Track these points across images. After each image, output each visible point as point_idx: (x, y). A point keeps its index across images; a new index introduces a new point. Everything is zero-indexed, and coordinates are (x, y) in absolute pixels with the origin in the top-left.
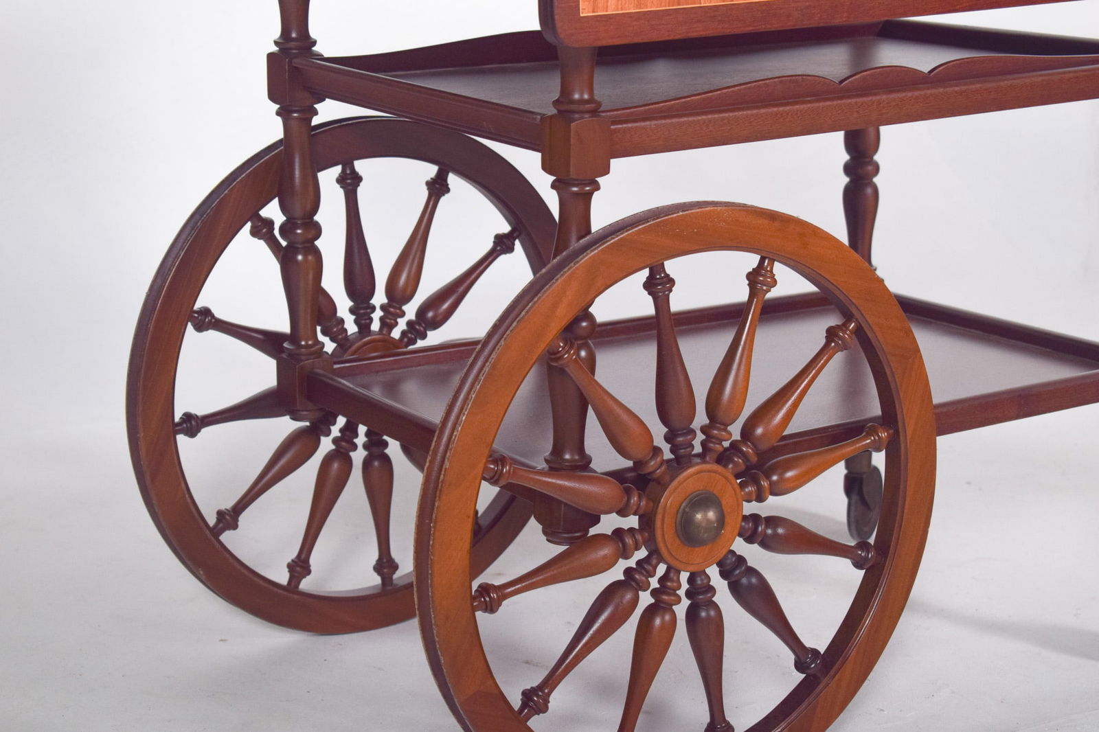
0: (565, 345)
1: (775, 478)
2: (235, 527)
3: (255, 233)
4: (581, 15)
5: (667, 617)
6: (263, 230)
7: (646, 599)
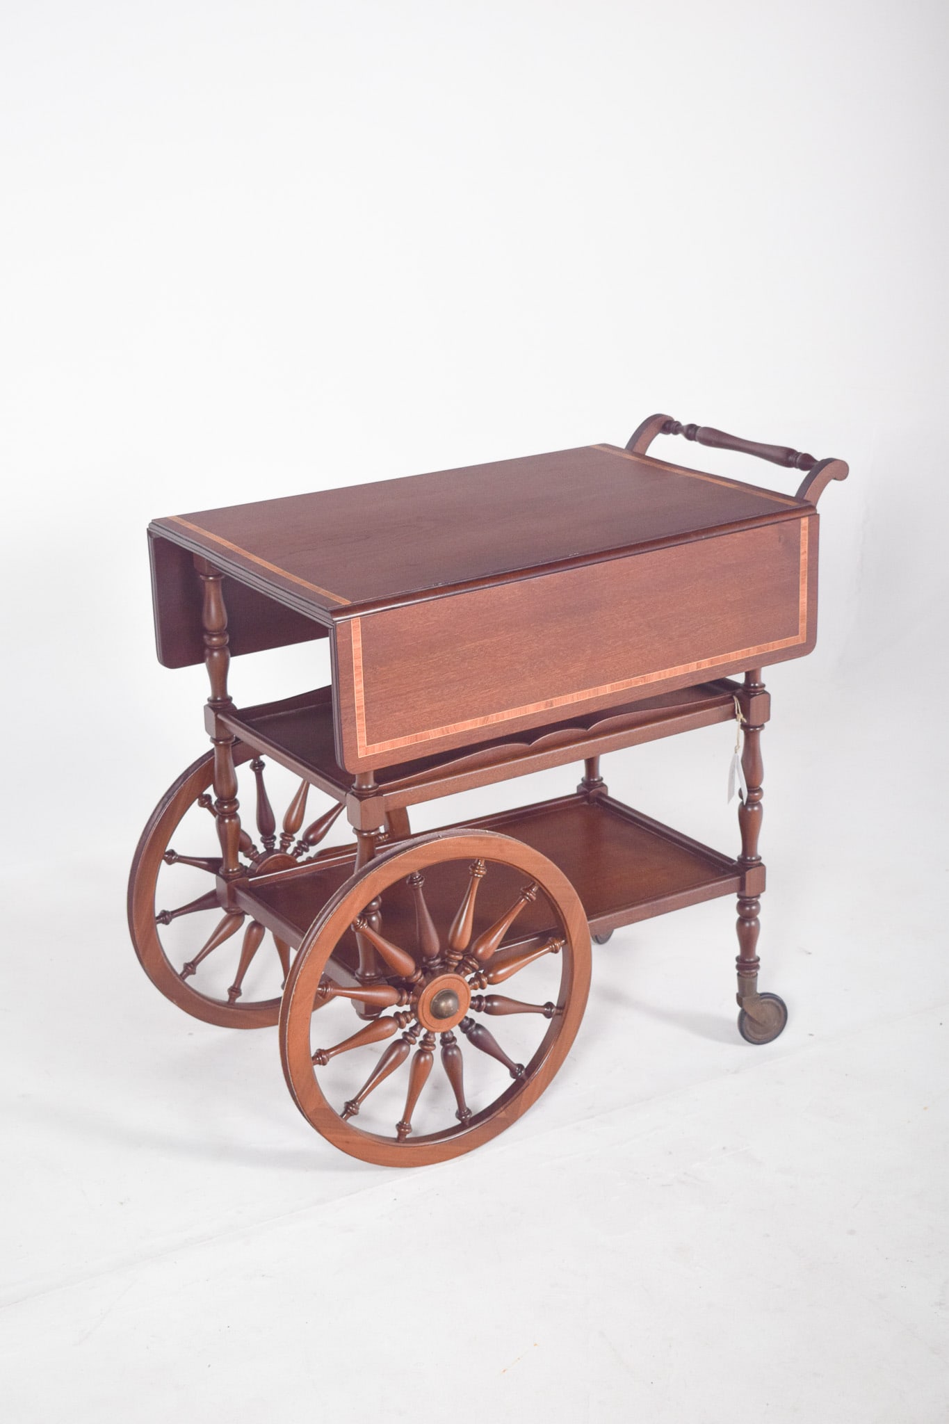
0: (360, 921)
1: (491, 975)
2: (194, 973)
3: (202, 804)
4: (360, 757)
5: (428, 1057)
6: (205, 802)
7: (415, 1048)
